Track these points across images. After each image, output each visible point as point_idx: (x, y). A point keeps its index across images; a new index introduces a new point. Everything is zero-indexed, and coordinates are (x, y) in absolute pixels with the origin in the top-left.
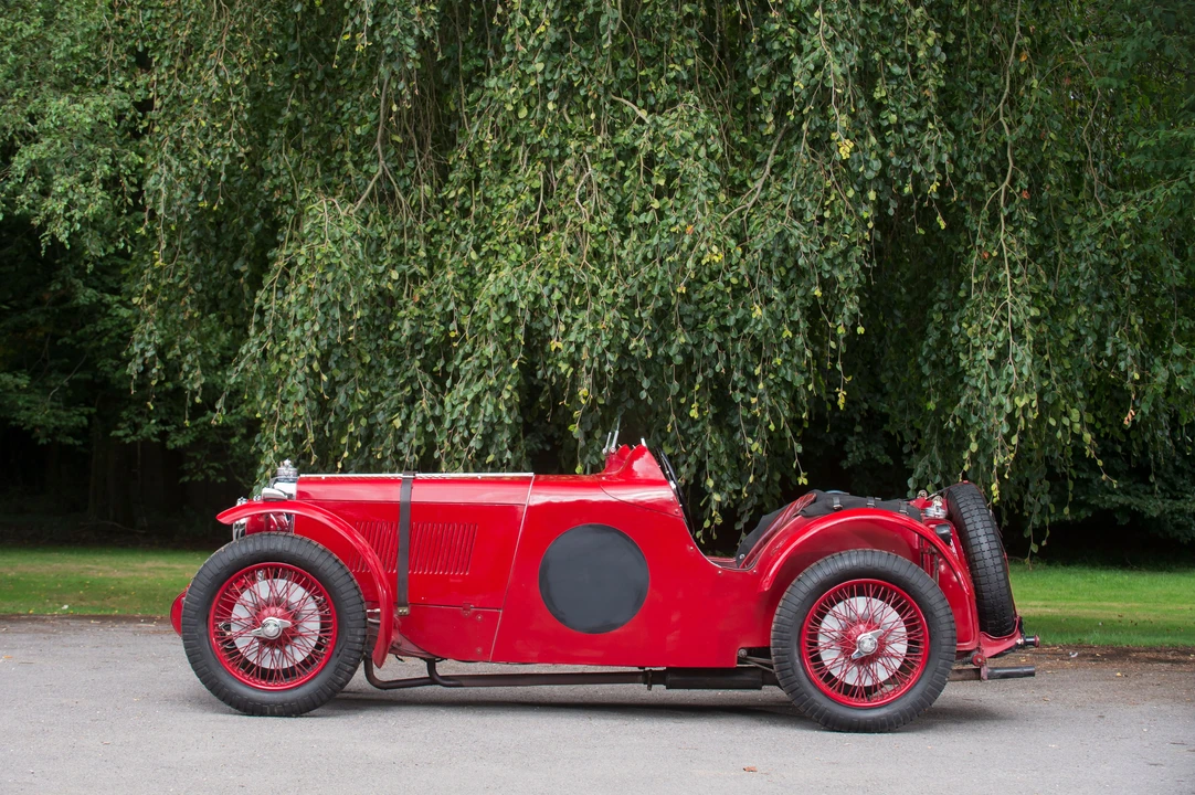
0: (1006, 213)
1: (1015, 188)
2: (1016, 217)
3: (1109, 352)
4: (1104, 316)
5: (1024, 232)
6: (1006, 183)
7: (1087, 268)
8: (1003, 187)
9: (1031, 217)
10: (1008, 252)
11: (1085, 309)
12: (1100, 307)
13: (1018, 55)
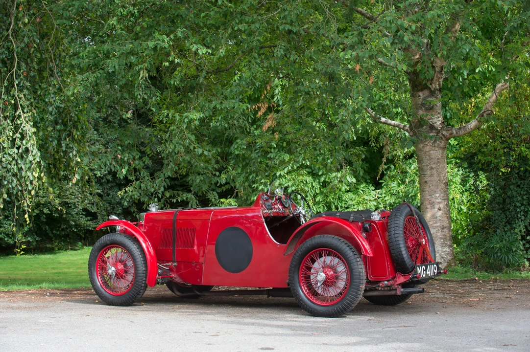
0: (17, 83)
1: (20, 70)
2: (22, 85)
3: (64, 149)
4: (59, 131)
5: (26, 92)
6: (15, 68)
7: (53, 109)
8: (14, 70)
9: (28, 84)
10: (20, 101)
11: (51, 129)
12: (58, 127)
13: (17, 8)
